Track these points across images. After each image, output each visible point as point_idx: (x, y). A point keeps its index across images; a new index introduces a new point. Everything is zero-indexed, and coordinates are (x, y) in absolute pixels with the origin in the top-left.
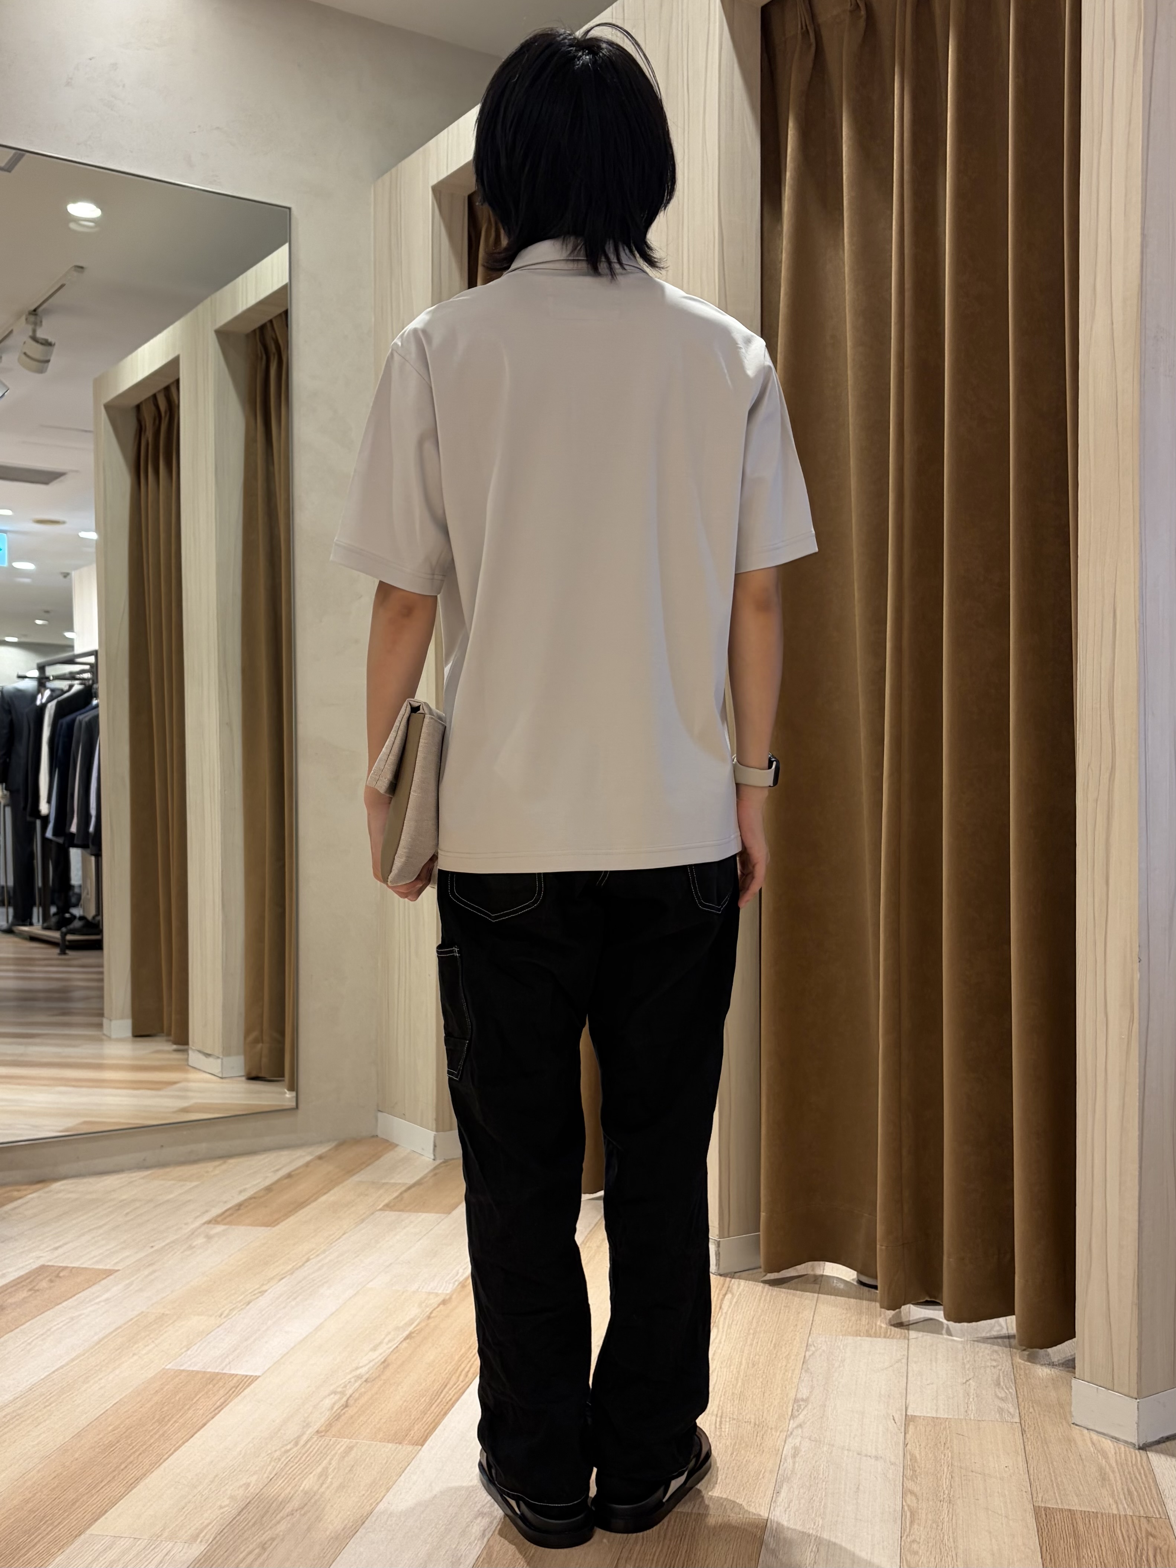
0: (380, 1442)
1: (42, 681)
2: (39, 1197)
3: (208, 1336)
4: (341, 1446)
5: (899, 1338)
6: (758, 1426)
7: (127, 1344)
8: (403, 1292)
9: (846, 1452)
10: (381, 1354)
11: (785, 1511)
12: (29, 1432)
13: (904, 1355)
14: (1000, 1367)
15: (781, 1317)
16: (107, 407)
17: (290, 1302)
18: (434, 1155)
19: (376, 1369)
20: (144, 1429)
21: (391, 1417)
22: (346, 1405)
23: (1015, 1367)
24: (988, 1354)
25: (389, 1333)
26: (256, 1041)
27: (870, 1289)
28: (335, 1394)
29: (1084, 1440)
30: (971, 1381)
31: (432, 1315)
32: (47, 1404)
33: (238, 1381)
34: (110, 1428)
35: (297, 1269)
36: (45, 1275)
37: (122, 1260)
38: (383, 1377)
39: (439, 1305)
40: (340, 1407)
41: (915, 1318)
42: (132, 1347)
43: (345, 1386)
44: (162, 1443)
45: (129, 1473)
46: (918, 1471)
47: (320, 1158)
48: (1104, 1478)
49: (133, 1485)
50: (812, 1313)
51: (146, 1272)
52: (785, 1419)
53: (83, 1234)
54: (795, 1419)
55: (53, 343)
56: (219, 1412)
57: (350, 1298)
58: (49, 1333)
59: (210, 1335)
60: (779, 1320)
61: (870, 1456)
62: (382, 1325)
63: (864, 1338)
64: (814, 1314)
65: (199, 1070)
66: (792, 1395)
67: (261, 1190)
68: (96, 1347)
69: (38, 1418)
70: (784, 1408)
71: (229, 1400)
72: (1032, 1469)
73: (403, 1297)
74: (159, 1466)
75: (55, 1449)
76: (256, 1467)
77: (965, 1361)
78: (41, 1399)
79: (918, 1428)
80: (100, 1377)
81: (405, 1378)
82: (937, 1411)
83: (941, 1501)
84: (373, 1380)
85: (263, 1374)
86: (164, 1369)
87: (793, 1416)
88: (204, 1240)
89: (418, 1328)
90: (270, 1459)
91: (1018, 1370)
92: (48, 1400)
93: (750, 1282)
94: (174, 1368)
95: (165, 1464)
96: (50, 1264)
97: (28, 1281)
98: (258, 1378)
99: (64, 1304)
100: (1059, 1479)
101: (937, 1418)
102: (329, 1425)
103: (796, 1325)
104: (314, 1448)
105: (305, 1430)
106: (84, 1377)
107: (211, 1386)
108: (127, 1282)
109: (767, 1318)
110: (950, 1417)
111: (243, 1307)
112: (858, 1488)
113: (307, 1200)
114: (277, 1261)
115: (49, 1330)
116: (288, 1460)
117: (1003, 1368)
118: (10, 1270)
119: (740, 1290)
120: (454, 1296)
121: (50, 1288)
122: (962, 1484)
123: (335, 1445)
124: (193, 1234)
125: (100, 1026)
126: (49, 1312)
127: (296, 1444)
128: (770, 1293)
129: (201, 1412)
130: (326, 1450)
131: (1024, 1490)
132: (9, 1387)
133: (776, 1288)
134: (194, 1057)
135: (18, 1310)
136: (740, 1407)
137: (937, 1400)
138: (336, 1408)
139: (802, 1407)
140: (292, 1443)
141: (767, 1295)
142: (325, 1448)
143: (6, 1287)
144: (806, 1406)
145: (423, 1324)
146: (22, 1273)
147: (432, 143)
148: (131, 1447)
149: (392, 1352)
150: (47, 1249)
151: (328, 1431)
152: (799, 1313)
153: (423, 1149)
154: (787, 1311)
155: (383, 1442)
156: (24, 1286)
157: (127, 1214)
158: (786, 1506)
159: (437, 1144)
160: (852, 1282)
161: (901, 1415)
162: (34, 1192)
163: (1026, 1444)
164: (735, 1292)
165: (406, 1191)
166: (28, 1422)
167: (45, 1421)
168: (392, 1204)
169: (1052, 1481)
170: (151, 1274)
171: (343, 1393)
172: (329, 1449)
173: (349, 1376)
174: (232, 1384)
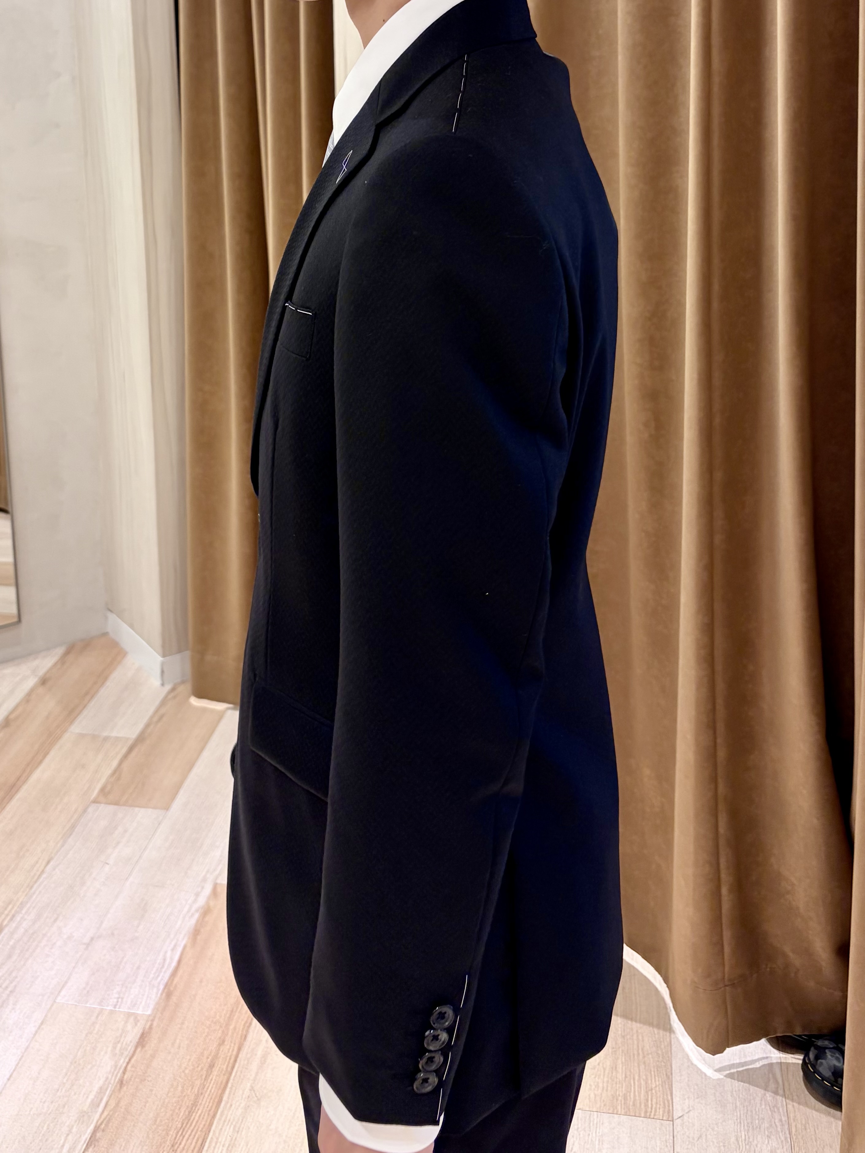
8: (97, 1017)
18: (163, 680)
31: (126, 1077)
39: (136, 1047)
47: (44, 682)
57: (36, 1032)
73: (97, 1026)
89: (106, 1113)
120: (155, 1024)
145: (112, 1103)
153: (151, 669)
159: (165, 670)
165: (126, 756)
168: (109, 787)
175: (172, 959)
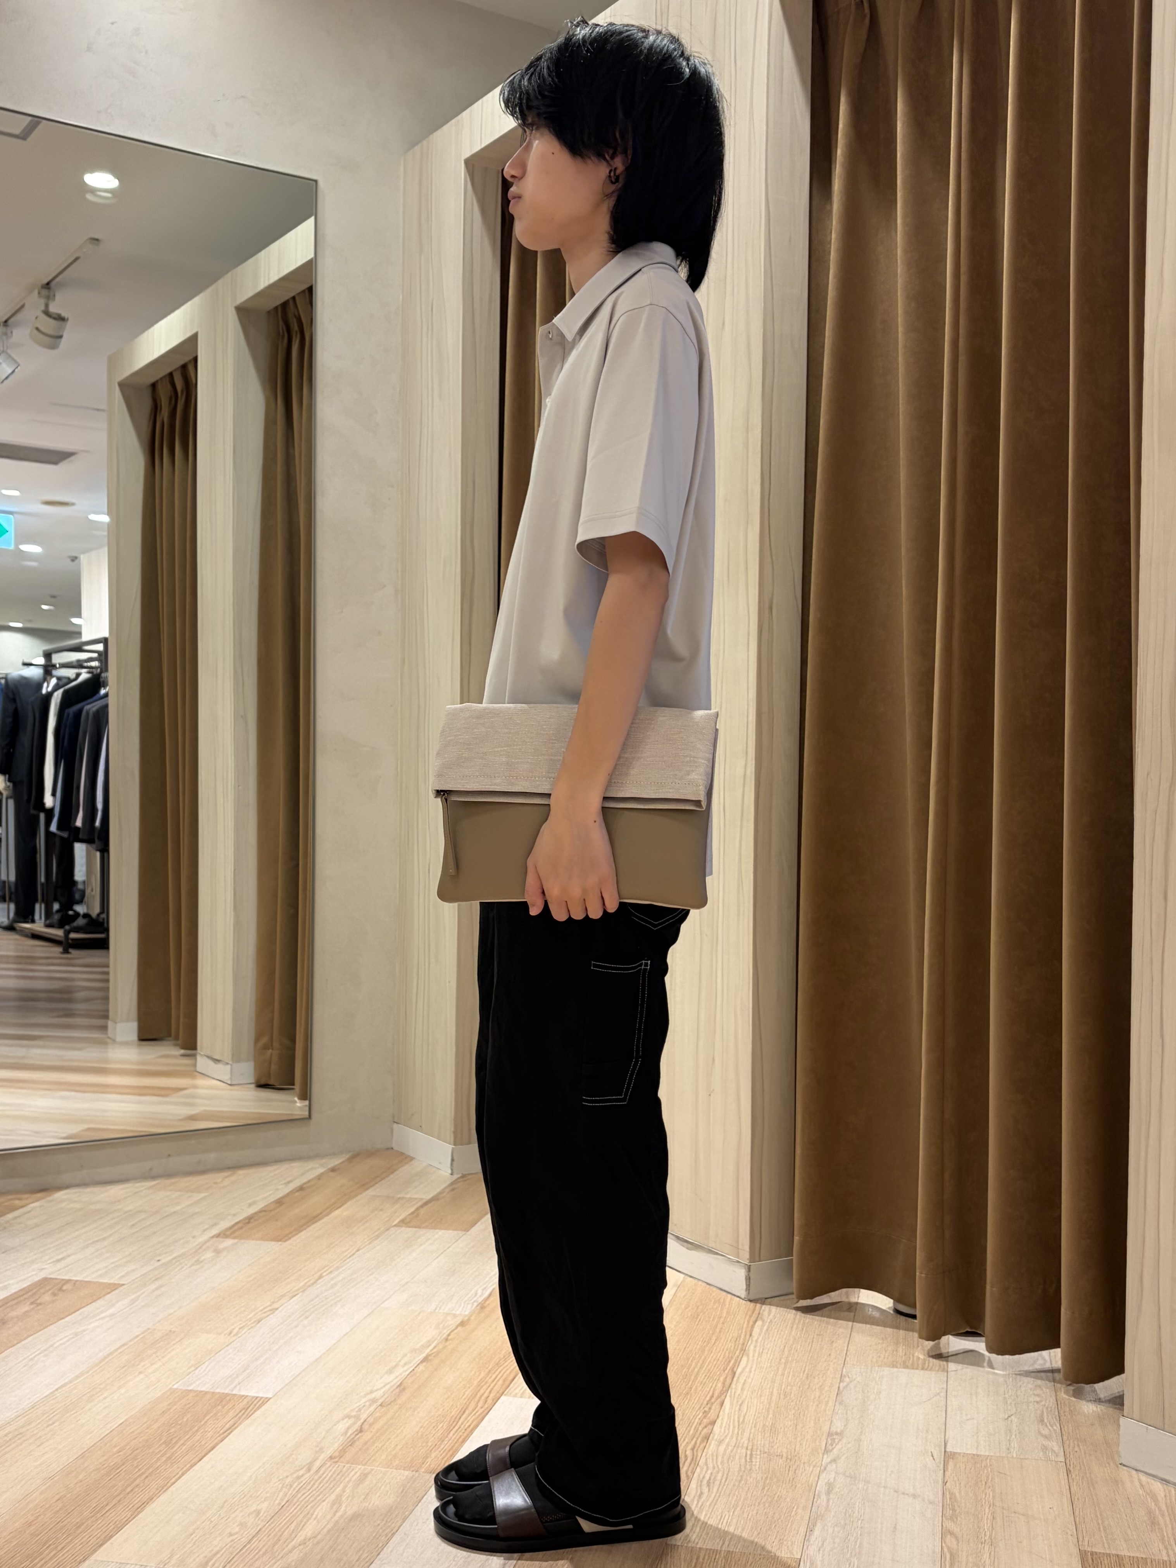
0: (396, 1469)
1: (48, 669)
2: (41, 1207)
3: (217, 1356)
4: (356, 1473)
5: (938, 1371)
6: (791, 1460)
7: (133, 1362)
8: (419, 1314)
9: (882, 1489)
10: (397, 1377)
11: (819, 1550)
12: (31, 1452)
13: (943, 1388)
14: (1043, 1403)
15: (813, 1346)
16: (122, 385)
17: (302, 1320)
18: (452, 1170)
19: (392, 1392)
20: (151, 1451)
21: (407, 1443)
22: (361, 1430)
23: (1059, 1403)
24: (1031, 1389)
25: (405, 1355)
26: (265, 1047)
27: (907, 1318)
28: (349, 1419)
29: (1132, 1482)
30: (1013, 1417)
31: (450, 1337)
32: (51, 1422)
33: (248, 1402)
34: (115, 1450)
35: (309, 1286)
36: (48, 1288)
37: (127, 1274)
38: (399, 1401)
39: (457, 1327)
40: (354, 1433)
41: (954, 1349)
42: (138, 1365)
43: (360, 1410)
44: (168, 1466)
45: (135, 1496)
46: (958, 1511)
47: (333, 1170)
48: (1154, 1523)
49: (139, 1510)
50: (847, 1343)
51: (153, 1287)
52: (818, 1453)
53: (87, 1246)
54: (829, 1454)
55: (66, 318)
56: (229, 1434)
57: (365, 1318)
58: (51, 1349)
59: (218, 1354)
60: (812, 1350)
61: (907, 1494)
62: (397, 1346)
63: (901, 1369)
64: (848, 1343)
65: (208, 1076)
66: (826, 1429)
67: (271, 1203)
68: (101, 1365)
69: (40, 1437)
70: (817, 1442)
71: (239, 1422)
72: (1077, 1509)
73: (420, 1318)
74: (167, 1489)
75: (59, 1469)
76: (267, 1493)
77: (1007, 1396)
78: (45, 1416)
79: (958, 1466)
80: (105, 1395)
81: (422, 1402)
82: (977, 1448)
83: (982, 1543)
84: (389, 1404)
85: (274, 1396)
86: (171, 1388)
87: (826, 1451)
88: (213, 1254)
89: (435, 1350)
90: (281, 1485)
91: (1063, 1406)
92: (50, 1419)
93: (782, 1309)
94: (181, 1388)
95: (173, 1488)
96: (52, 1276)
97: (30, 1294)
98: (269, 1400)
99: (67, 1319)
100: (1106, 1523)
101: (978, 1456)
102: (343, 1451)
103: (830, 1355)
104: (327, 1475)
105: (317, 1455)
106: (88, 1395)
107: (220, 1407)
108: (133, 1297)
109: (799, 1347)
110: (992, 1454)
111: (254, 1325)
112: (895, 1528)
113: (321, 1213)
114: (289, 1278)
115: (51, 1346)
116: (299, 1486)
117: (1047, 1404)
118: (11, 1282)
119: (771, 1316)
120: (472, 1318)
121: (53, 1302)
122: (1004, 1525)
123: (349, 1471)
124: (201, 1248)
125: (104, 1028)
126: (52, 1327)
127: (309, 1470)
128: (802, 1321)
129: (209, 1435)
130: (339, 1476)
131: (1070, 1533)
132: (10, 1405)
133: (808, 1316)
134: (202, 1063)
135: (20, 1324)
136: (771, 1440)
137: (978, 1437)
138: (350, 1432)
139: (837, 1441)
140: (305, 1469)
141: (799, 1322)
142: (338, 1475)
143: (6, 1301)
144: (840, 1440)
145: (441, 1347)
146: (24, 1285)
147: (465, 114)
148: (137, 1470)
149: (408, 1375)
150: (49, 1262)
151: (341, 1457)
152: (833, 1342)
153: (440, 1163)
154: (820, 1340)
155: (399, 1469)
156: (25, 1299)
157: (133, 1225)
158: (820, 1545)
159: (455, 1158)
160: (888, 1310)
161: (940, 1451)
162: (37, 1200)
163: (1071, 1484)
164: (766, 1319)
165: (422, 1206)
166: (31, 1441)
167: (48, 1440)
168: (408, 1220)
169: (1098, 1524)
170: (157, 1289)
171: (357, 1417)
172: (342, 1476)
173: (364, 1400)
174: (241, 1406)
175: (482, 1294)
